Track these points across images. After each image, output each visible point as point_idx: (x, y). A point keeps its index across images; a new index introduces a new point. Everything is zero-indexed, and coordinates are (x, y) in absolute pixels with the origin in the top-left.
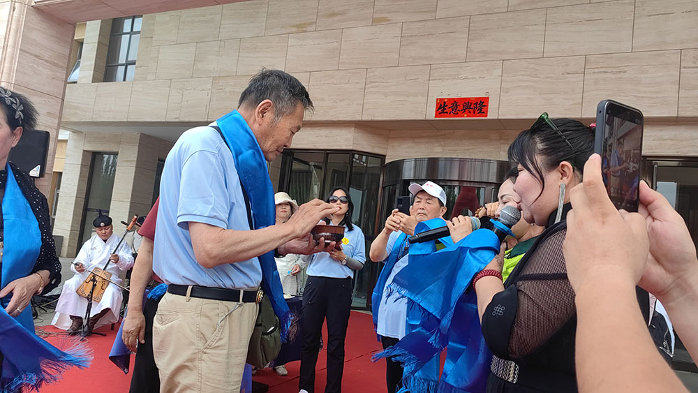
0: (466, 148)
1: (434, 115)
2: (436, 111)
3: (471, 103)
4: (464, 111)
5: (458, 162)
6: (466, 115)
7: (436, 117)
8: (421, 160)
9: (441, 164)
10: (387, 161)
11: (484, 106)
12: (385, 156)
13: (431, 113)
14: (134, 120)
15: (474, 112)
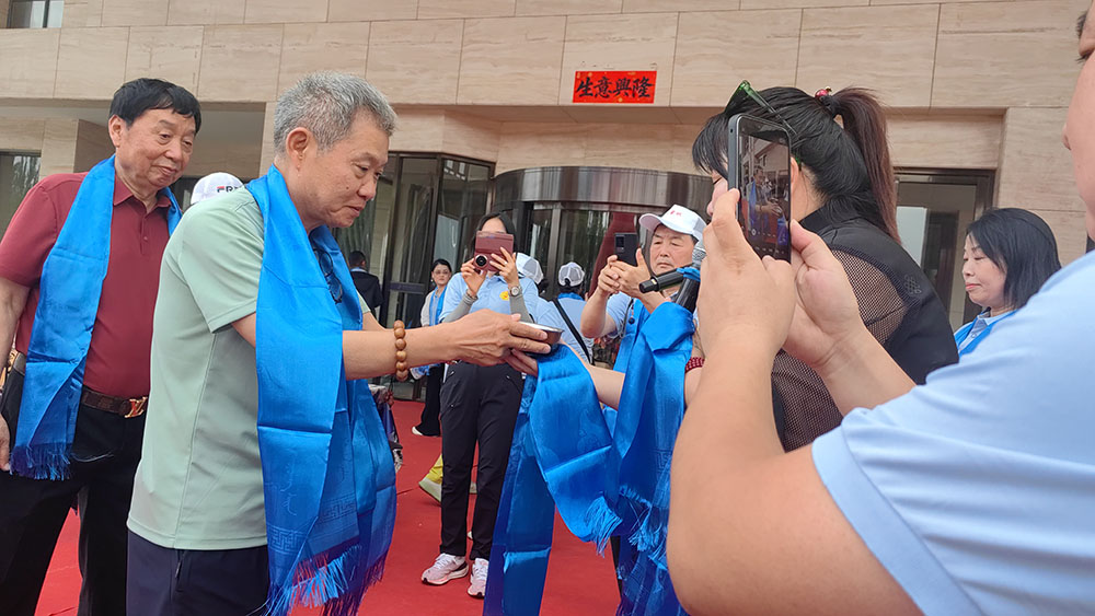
0: (622, 152)
1: (572, 98)
2: (576, 92)
3: (629, 81)
4: (618, 92)
5: (608, 174)
6: (620, 100)
7: (574, 101)
8: (553, 169)
9: (583, 176)
10: (498, 172)
11: (649, 85)
12: (495, 163)
13: (566, 95)
14: (66, 97)
15: (634, 95)
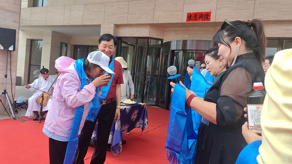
0: (199, 35)
2: (187, 19)
3: (203, 15)
4: (200, 18)
6: (200, 20)
7: (187, 21)
11: (209, 16)
12: (163, 40)
14: (49, 25)
15: (204, 19)
